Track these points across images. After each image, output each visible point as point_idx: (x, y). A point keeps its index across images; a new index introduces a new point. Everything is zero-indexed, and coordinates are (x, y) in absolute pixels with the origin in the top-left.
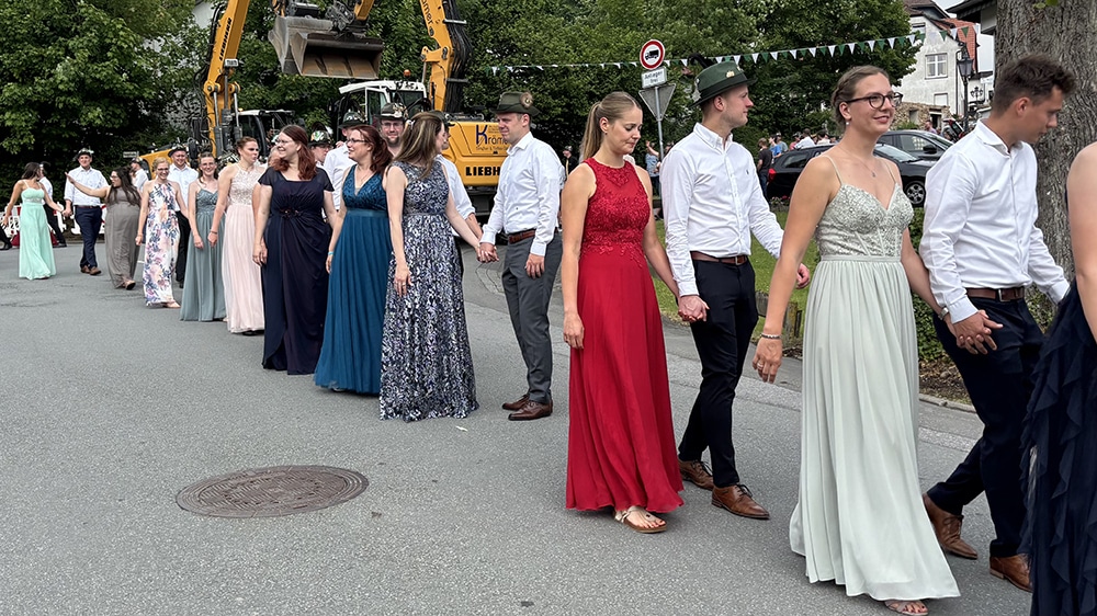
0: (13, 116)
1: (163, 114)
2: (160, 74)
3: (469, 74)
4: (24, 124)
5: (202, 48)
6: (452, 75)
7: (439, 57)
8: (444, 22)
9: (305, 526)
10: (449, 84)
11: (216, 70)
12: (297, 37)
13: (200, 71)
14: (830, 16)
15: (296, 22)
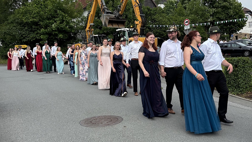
0: (43, 36)
1: (76, 36)
2: (76, 27)
3: (145, 27)
4: (45, 38)
5: (85, 21)
6: (142, 27)
7: (138, 23)
8: (140, 15)
9: (109, 129)
10: (141, 29)
11: (88, 26)
12: (107, 18)
13: (85, 26)
14: (227, 14)
15: (107, 15)
